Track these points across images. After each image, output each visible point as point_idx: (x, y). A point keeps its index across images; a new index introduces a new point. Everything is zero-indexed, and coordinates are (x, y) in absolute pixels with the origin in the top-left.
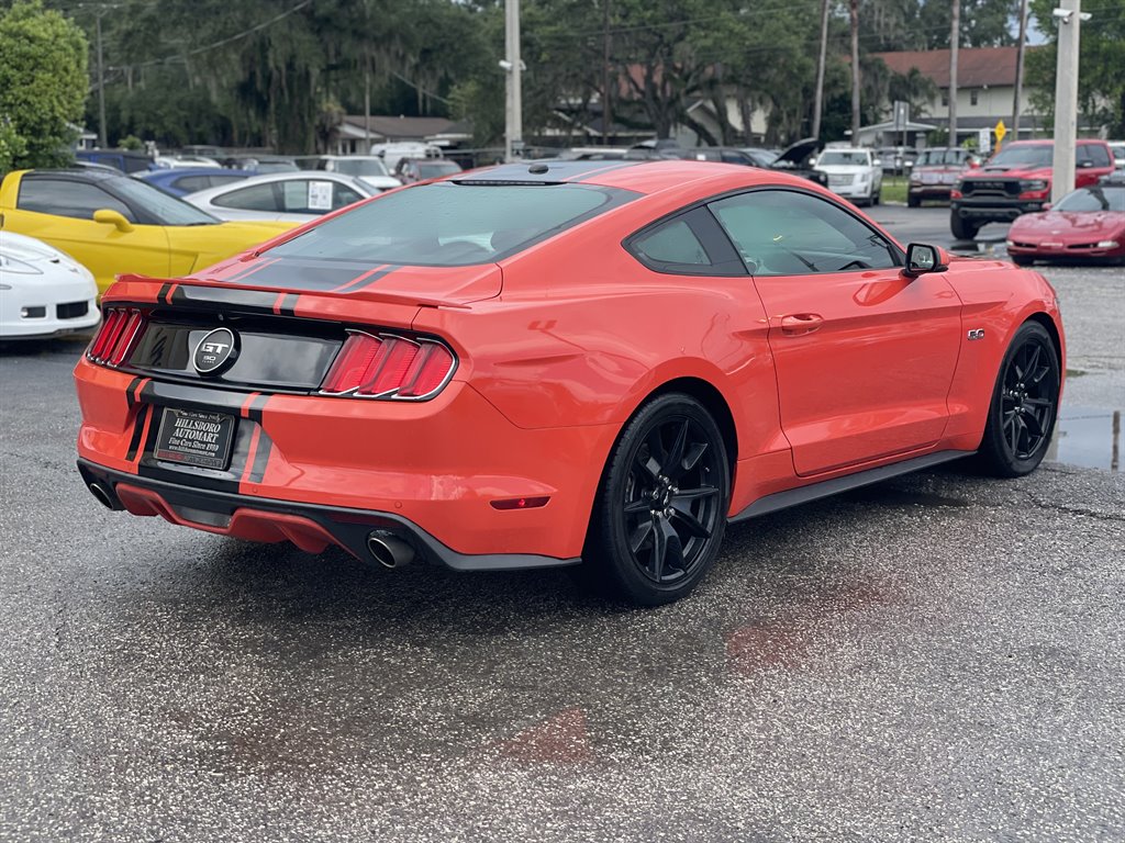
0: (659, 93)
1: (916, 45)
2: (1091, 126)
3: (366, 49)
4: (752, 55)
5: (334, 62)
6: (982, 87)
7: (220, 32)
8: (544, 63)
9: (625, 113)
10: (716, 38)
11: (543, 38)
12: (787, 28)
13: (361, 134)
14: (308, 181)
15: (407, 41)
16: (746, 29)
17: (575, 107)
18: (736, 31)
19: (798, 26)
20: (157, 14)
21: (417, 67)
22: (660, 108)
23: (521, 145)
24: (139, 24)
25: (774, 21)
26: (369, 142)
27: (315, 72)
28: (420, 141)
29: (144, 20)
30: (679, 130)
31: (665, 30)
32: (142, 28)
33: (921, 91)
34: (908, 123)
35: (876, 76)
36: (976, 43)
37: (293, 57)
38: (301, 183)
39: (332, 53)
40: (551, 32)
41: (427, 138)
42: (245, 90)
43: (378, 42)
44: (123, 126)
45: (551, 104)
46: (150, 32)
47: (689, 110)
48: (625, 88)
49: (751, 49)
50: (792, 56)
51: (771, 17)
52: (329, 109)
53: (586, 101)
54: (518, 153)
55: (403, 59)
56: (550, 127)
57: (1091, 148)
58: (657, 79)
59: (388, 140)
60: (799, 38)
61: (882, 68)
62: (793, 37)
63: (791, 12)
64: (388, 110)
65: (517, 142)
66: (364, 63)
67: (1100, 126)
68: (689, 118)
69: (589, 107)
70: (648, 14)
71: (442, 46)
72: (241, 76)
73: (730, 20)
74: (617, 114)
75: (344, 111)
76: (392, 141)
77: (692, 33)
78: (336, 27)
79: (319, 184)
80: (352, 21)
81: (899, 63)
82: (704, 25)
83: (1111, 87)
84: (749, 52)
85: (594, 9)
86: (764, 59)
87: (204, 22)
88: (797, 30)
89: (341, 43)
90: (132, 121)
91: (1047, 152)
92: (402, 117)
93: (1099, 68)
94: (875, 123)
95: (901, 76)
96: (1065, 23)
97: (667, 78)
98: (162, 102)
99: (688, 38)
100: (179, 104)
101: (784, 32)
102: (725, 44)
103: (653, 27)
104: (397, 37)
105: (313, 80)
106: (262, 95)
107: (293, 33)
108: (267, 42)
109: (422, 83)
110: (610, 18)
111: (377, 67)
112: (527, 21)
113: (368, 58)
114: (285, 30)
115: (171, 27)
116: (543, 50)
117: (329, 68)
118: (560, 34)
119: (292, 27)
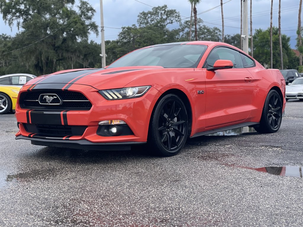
3: (69, 55)
5: (60, 58)
7: (29, 50)
11: (118, 51)
14: (19, 76)
15: (80, 52)
20: (12, 46)
21: (83, 59)
27: (55, 60)
29: (8, 48)
32: (7, 50)
37: (48, 57)
38: (17, 77)
39: (60, 56)
40: (120, 49)
42: (36, 66)
43: (72, 52)
55: (79, 57)
66: (69, 58)
71: (90, 53)
72: (35, 62)
78: (61, 49)
79: (22, 77)
80: (66, 47)
83: (268, 62)
85: (131, 43)
89: (63, 53)
93: (264, 57)
96: (244, 39)
104: (78, 51)
105: (54, 63)
106: (41, 67)
107: (49, 50)
108: (41, 53)
109: (85, 63)
110: (135, 45)
111: (72, 59)
112: (113, 47)
113: (70, 57)
114: (46, 49)
115: (15, 49)
116: (118, 54)
117: (59, 60)
118: (122, 50)
119: (48, 48)
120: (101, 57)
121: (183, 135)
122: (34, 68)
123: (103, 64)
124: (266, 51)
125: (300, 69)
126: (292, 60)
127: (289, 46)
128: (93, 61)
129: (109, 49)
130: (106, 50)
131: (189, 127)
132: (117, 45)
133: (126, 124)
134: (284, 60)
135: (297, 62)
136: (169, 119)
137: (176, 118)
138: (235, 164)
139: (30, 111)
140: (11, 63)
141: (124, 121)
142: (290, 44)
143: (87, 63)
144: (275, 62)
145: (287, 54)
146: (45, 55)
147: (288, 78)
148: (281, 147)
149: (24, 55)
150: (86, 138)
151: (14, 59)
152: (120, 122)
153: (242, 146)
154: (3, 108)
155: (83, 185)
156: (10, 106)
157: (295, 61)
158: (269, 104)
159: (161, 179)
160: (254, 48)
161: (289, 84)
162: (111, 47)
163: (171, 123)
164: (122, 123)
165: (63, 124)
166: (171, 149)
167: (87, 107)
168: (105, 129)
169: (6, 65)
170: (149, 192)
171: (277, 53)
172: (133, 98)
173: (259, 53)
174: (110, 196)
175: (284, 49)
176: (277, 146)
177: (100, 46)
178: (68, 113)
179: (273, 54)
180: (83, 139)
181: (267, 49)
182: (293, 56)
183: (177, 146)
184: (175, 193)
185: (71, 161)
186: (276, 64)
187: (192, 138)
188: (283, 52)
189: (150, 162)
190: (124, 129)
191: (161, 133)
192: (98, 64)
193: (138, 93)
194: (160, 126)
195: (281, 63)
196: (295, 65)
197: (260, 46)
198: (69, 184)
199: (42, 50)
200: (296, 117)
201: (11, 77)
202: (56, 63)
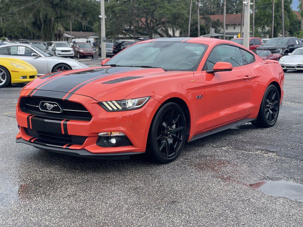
0: (149, 26)
1: (219, 13)
2: (264, 35)
3: (68, 13)
4: (174, 15)
5: (59, 16)
6: (236, 24)
7: (26, 8)
8: (118, 17)
9: (141, 31)
10: (164, 10)
11: (117, 10)
12: (183, 8)
13: (69, 36)
14: (18, 46)
15: (79, 10)
16: (172, 8)
17: (127, 29)
18: (169, 9)
19: (186, 7)
20: (9, 3)
21: (82, 18)
22: (150, 29)
23: (105, 39)
24: (4, 5)
25: (179, 6)
26: (71, 38)
27: (53, 19)
28: (86, 38)
29: (5, 4)
30: (155, 35)
31: (150, 8)
32: (5, 7)
33: (220, 25)
34: (214, 34)
35: (208, 21)
36: (237, 13)
37: (47, 15)
38: (15, 47)
39: (59, 13)
40: (119, 8)
41: (88, 37)
42: (34, 24)
43: (71, 11)
44: (3, 34)
45: (121, 28)
46: (7, 8)
47: (158, 30)
48: (140, 24)
49: (173, 13)
50: (184, 16)
51: (178, 5)
52: (60, 29)
53: (130, 27)
54: (104, 41)
55: (78, 15)
56: (120, 35)
57: (255, 40)
58: (149, 21)
59: (77, 38)
60: (186, 11)
61: (210, 19)
62: (184, 11)
63: (184, 4)
64: (77, 30)
65: (104, 38)
66: (67, 17)
67: (267, 35)
68: (158, 32)
69: (131, 29)
70: (145, 4)
71: (89, 12)
72: (33, 20)
73: (167, 5)
74: (138, 31)
75: (64, 30)
76: (78, 38)
77: (157, 9)
78: (60, 7)
79: (21, 47)
80: (64, 5)
81: (214, 18)
82: (161, 7)
83: (269, 24)
84: (173, 14)
85: (131, 2)
86: (177, 16)
87: (22, 5)
88: (185, 8)
89: (61, 11)
90: (6, 33)
91: (242, 41)
92: (81, 32)
93: (266, 19)
94: (208, 34)
95: (215, 21)
96: (246, 5)
97: (151, 21)
98: (14, 27)
99: (156, 11)
100: (19, 28)
101: (182, 9)
102: (166, 12)
103: (147, 7)
104: (76, 9)
105: (53, 21)
106: (39, 25)
107: (47, 8)
108: (39, 10)
109: (83, 22)
110: (135, 5)
111: (71, 18)
112: (113, 6)
113: (68, 15)
114: (45, 7)
115: (13, 6)
116: (117, 13)
117: (57, 18)
118: (122, 9)
119: (46, 6)
120: (100, 18)
121: (181, 141)
122: (32, 26)
123: (103, 25)
124: (267, 13)
125: (301, 34)
126: (293, 23)
127: (291, 8)
128: (91, 20)
129: (108, 8)
130: (105, 9)
131: (187, 131)
132: (116, 4)
133: (126, 136)
134: (286, 23)
135: (298, 25)
136: (167, 127)
137: (175, 125)
138: (230, 177)
139: (31, 117)
140: (9, 19)
141: (123, 133)
142: (292, 7)
143: (86, 21)
144: (276, 25)
145: (288, 16)
146: (43, 13)
147: (288, 46)
148: (276, 152)
149: (22, 12)
150: (85, 148)
151: (12, 16)
152: (119, 133)
153: (239, 149)
154: (2, 82)
155: (83, 206)
156: (9, 80)
157: (297, 23)
158: (266, 99)
159: (158, 199)
160: (256, 10)
161: (289, 54)
162: (111, 5)
163: (170, 130)
164: (121, 134)
165: (63, 133)
166: (169, 156)
167: (87, 117)
168: (105, 140)
169: (3, 21)
170: (147, 219)
171: (279, 16)
172: (133, 110)
173: (261, 15)
174: (109, 224)
175: (286, 12)
176: (272, 150)
177: (99, 2)
178: (68, 123)
179: (275, 16)
180: (83, 149)
181: (269, 11)
182: (295, 18)
183: (175, 152)
184: (172, 221)
185: (71, 167)
186: (277, 27)
187: (190, 142)
188: (284, 14)
189: (148, 171)
190: (123, 141)
191: (159, 142)
192: (97, 23)
193: (137, 105)
194: (158, 135)
195: (282, 26)
196: (297, 27)
197: (262, 8)
198: (69, 205)
199: (40, 7)
200: (294, 102)
201: (9, 47)
202: (54, 22)
